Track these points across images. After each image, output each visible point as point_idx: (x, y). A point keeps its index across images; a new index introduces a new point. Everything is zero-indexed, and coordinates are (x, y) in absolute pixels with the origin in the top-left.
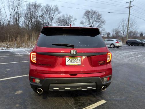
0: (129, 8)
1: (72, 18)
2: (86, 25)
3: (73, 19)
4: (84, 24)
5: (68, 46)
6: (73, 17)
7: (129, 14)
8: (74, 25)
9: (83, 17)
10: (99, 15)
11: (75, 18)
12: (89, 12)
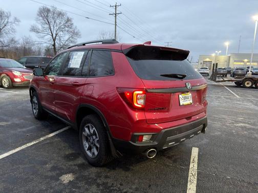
0: (114, 15)
1: (8, 17)
2: (44, 36)
3: (11, 19)
4: (39, 32)
5: (179, 76)
6: (10, 15)
7: (116, 25)
8: (15, 32)
9: (37, 20)
10: (68, 20)
11: (15, 19)
12: (48, 11)
